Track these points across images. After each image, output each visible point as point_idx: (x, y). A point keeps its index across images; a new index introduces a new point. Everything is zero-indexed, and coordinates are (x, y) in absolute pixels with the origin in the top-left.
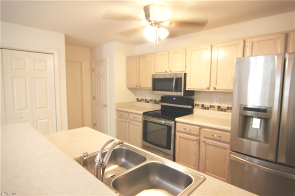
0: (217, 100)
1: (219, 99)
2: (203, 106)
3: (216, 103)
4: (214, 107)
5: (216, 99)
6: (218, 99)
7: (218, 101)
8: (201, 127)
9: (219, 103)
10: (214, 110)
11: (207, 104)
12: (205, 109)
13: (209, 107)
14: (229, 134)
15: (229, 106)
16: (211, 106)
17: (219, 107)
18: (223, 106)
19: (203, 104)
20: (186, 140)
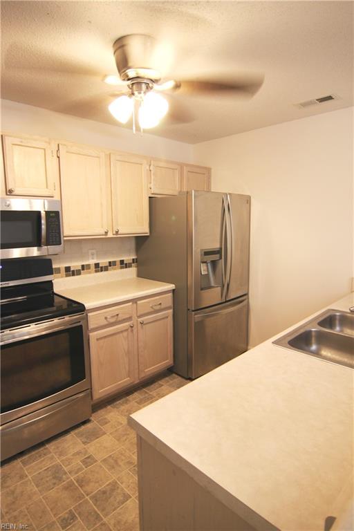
0: (93, 254)
1: (97, 252)
2: (68, 269)
3: (93, 259)
4: (88, 266)
5: (90, 251)
6: (94, 251)
7: (95, 256)
9: (97, 259)
10: (90, 273)
11: (75, 265)
12: (73, 275)
13: (80, 268)
14: (171, 294)
15: (112, 260)
16: (83, 266)
17: (97, 265)
18: (104, 261)
19: (67, 265)
20: (110, 338)
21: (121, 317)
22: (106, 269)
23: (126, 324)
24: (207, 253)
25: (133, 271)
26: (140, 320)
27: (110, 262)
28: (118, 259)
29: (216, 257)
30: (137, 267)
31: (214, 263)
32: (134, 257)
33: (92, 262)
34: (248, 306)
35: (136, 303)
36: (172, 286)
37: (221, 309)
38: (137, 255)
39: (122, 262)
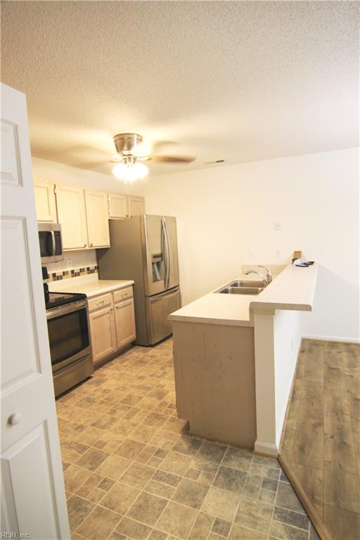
0: (70, 264)
2: (54, 275)
3: (70, 266)
4: (67, 273)
6: (71, 261)
8: (112, 292)
9: (73, 267)
10: (68, 277)
11: (59, 272)
12: (58, 279)
13: (62, 274)
14: (131, 288)
15: (82, 268)
16: (64, 273)
17: (72, 272)
18: (77, 269)
19: (54, 272)
20: (99, 319)
21: (105, 303)
22: (78, 274)
23: (108, 309)
24: (155, 257)
25: (96, 275)
26: (116, 305)
27: (81, 270)
28: (85, 267)
29: (159, 259)
30: (98, 272)
31: (158, 264)
32: (96, 265)
33: (69, 269)
34: (180, 293)
35: (113, 293)
36: (132, 282)
37: (165, 295)
38: (98, 263)
39: (88, 269)
